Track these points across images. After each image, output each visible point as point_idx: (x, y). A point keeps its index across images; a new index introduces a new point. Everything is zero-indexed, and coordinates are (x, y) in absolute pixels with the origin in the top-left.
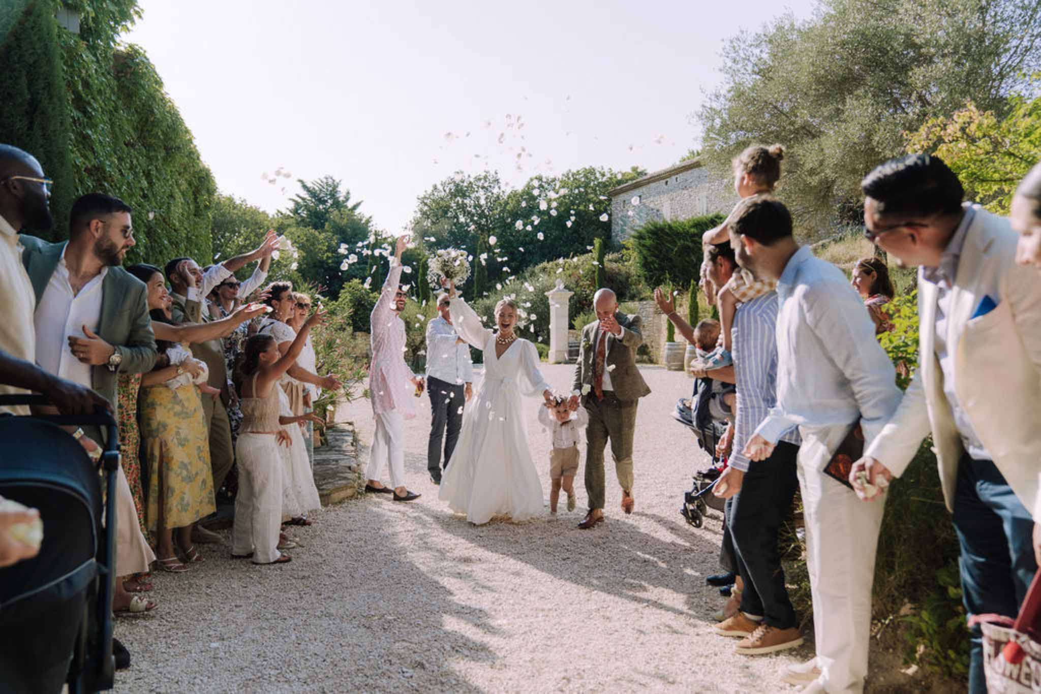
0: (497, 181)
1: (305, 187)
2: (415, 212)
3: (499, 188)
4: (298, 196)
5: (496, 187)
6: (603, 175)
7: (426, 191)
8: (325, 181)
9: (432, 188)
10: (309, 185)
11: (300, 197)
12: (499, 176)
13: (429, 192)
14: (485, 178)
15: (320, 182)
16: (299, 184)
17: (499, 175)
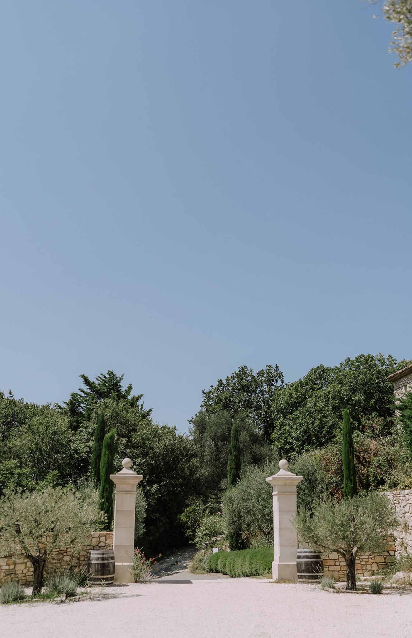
0: (280, 376)
1: (87, 381)
2: (202, 406)
3: (282, 381)
4: (82, 390)
5: (279, 380)
6: (383, 363)
7: (212, 386)
8: (108, 376)
9: (217, 383)
10: (92, 379)
11: (84, 392)
12: (281, 369)
13: (215, 386)
14: (268, 372)
15: (101, 376)
16: (82, 380)
17: (279, 368)
